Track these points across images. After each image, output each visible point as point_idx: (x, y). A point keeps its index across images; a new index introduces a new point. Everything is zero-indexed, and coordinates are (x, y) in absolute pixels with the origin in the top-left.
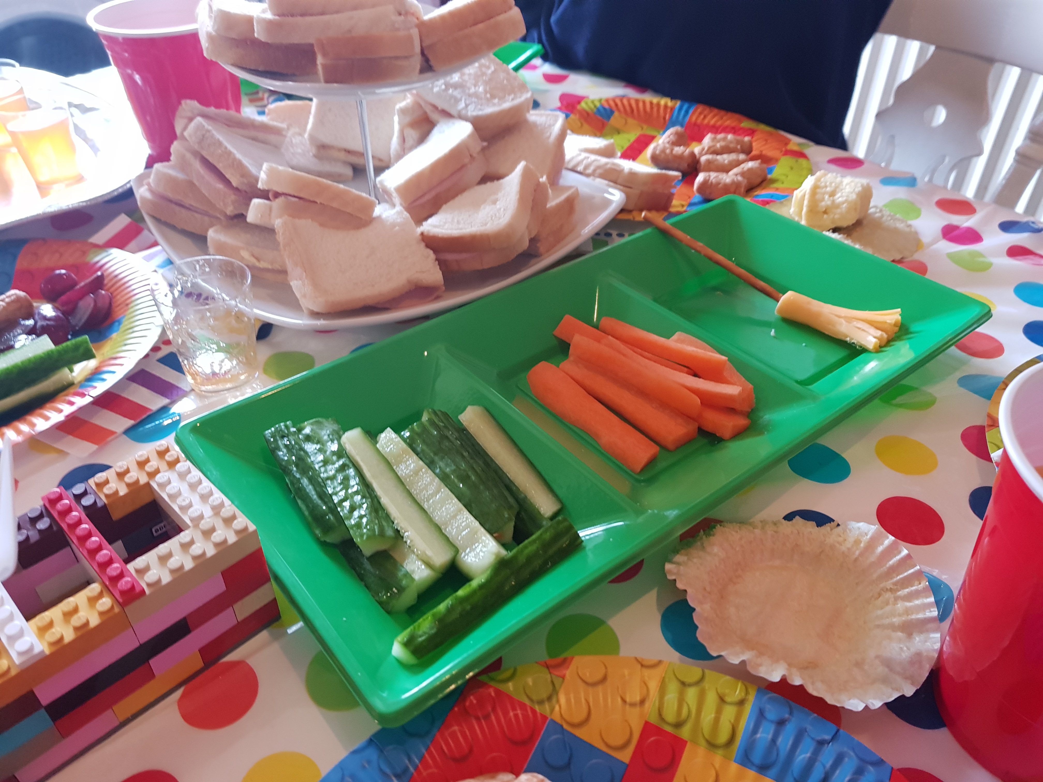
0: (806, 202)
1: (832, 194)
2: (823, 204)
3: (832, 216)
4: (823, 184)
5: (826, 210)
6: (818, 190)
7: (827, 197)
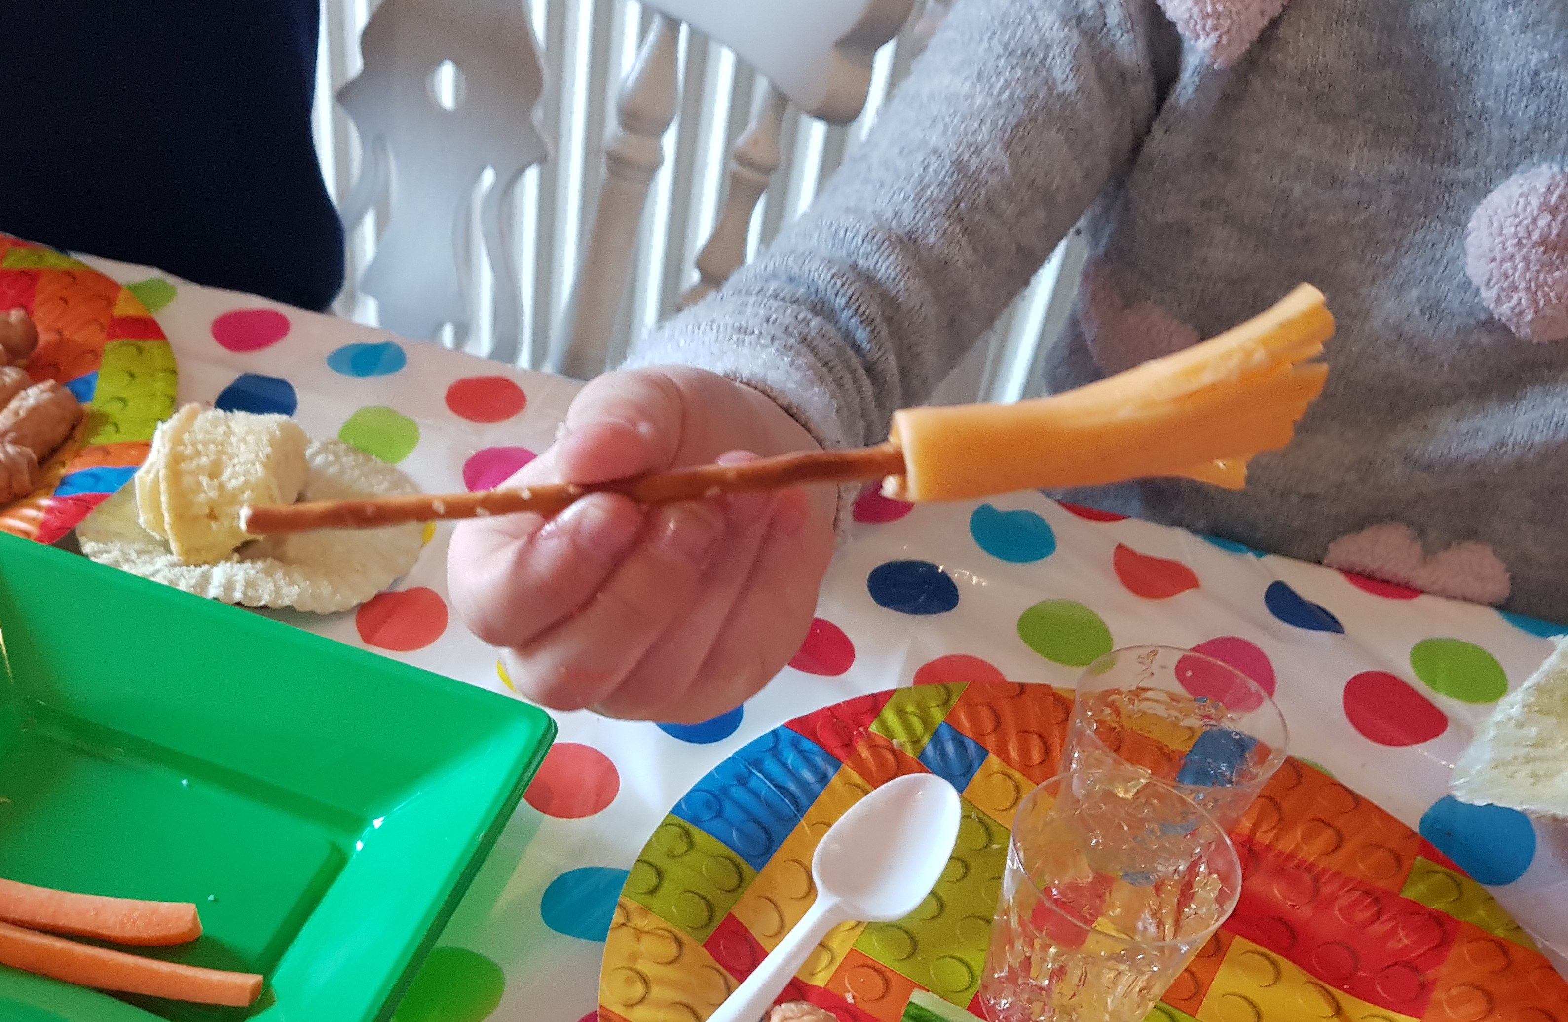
0: (164, 499)
1: (214, 472)
2: (201, 497)
3: (227, 524)
4: (190, 449)
5: (211, 510)
6: (184, 466)
7: (204, 480)
